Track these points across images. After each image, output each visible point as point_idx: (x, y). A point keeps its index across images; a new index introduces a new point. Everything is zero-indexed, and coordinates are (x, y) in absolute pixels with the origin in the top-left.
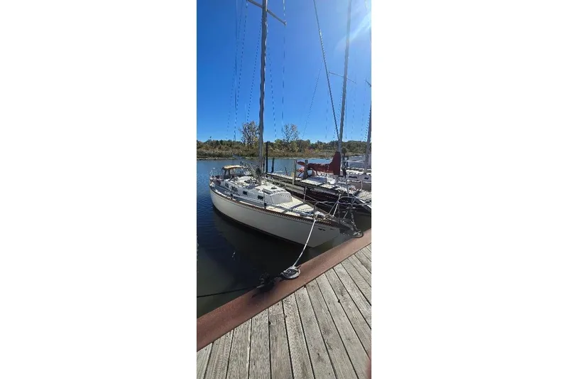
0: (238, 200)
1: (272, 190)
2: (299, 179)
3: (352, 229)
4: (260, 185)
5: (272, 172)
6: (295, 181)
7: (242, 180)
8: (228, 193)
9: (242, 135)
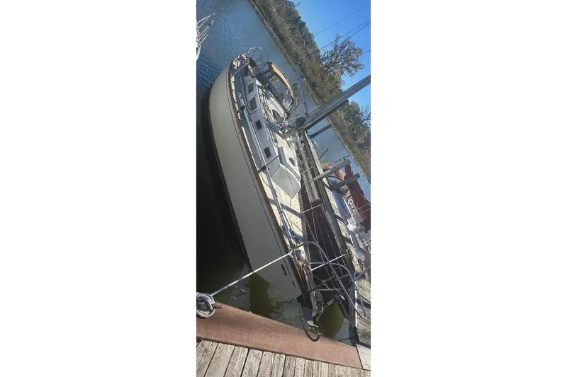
0: (242, 123)
1: (288, 162)
2: (327, 183)
3: (314, 314)
4: (284, 137)
5: (311, 137)
6: (321, 179)
7: (273, 104)
8: (242, 101)
9: (331, 48)
